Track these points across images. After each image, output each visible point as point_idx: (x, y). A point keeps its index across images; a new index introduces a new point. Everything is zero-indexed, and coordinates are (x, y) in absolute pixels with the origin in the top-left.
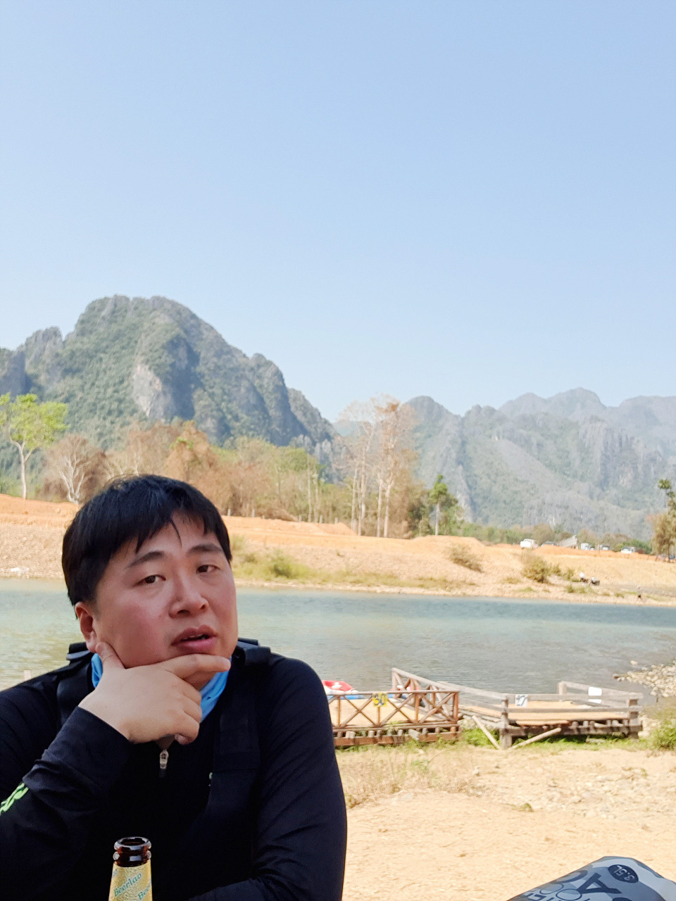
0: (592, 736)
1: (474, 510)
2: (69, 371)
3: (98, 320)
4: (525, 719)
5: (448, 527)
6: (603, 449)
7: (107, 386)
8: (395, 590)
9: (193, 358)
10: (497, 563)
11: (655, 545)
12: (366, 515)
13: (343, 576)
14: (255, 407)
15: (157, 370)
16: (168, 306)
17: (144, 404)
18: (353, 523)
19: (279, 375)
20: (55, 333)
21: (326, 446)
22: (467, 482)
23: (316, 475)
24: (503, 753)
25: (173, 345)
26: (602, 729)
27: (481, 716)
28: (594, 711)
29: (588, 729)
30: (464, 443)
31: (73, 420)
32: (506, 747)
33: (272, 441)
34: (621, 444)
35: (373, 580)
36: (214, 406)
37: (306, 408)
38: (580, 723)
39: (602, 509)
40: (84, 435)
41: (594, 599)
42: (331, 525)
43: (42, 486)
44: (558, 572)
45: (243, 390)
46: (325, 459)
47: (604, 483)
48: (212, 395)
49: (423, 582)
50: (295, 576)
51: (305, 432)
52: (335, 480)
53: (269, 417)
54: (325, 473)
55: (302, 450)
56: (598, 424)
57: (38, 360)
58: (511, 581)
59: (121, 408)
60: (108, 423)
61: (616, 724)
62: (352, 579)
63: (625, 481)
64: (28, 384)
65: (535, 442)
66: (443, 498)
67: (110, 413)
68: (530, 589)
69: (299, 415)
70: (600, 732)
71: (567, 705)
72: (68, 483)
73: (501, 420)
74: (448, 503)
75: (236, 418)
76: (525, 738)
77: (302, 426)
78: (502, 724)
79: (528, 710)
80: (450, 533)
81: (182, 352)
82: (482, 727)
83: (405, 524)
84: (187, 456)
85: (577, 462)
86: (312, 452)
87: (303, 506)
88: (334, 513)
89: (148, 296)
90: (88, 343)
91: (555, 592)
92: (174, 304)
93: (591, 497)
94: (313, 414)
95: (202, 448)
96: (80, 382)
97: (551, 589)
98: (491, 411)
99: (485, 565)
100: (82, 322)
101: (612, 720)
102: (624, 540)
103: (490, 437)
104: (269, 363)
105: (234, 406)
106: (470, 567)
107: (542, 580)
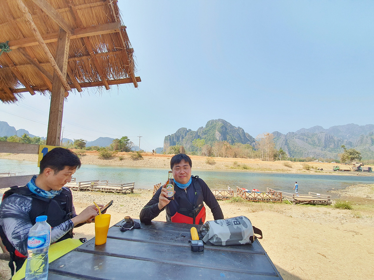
0: (317, 204)
1: (290, 155)
2: (205, 134)
3: (209, 124)
4: (298, 199)
5: (284, 159)
6: (325, 139)
7: (211, 136)
8: (271, 172)
9: (226, 129)
10: (296, 166)
11: (341, 161)
12: (264, 157)
13: (258, 169)
14: (239, 137)
15: (220, 132)
16: (221, 120)
17: (218, 138)
18: (261, 158)
19: (243, 130)
20: (202, 127)
21: (254, 143)
22: (288, 149)
23: (252, 149)
24: (293, 206)
25: (222, 127)
26: (320, 203)
27: (288, 198)
28: (318, 199)
29: (316, 202)
30: (286, 140)
31: (206, 142)
32: (294, 205)
33: (242, 143)
34: (330, 138)
35: (265, 170)
36: (231, 137)
37: (249, 136)
38: (314, 201)
39: (325, 153)
40: (208, 145)
41: (323, 174)
42: (256, 159)
43: (202, 154)
44: (313, 168)
45: (236, 134)
46: (254, 146)
47: (325, 147)
48: (230, 136)
49: (277, 170)
50: (248, 169)
51: (249, 141)
52: (256, 150)
53: (242, 138)
54: (254, 149)
55: (249, 144)
56: (323, 133)
57: (200, 132)
58: (300, 170)
59: (214, 139)
60: (212, 142)
61: (324, 202)
62: (261, 169)
63: (332, 146)
64: (199, 137)
65: (305, 139)
66: (282, 152)
67: (212, 140)
68: (305, 172)
69: (248, 137)
70: (319, 203)
71: (311, 197)
72: (206, 153)
73: (296, 135)
74: (283, 153)
75: (235, 139)
76: (299, 203)
77: (248, 140)
78: (293, 200)
79: (299, 198)
80: (284, 160)
81: (224, 128)
82: (288, 200)
83: (273, 158)
84: (226, 147)
85: (318, 143)
86: (251, 145)
87: (250, 155)
88: (256, 156)
89: (217, 119)
90: (208, 129)
91: (312, 172)
92: (222, 120)
93: (322, 150)
94: (251, 137)
95: (228, 145)
96: (207, 135)
97: (311, 171)
98: (293, 133)
99: (293, 166)
100: (206, 125)
101: (323, 201)
102: (332, 160)
103: (293, 139)
104: (241, 128)
105: (234, 137)
106: (289, 167)
107: (308, 170)
